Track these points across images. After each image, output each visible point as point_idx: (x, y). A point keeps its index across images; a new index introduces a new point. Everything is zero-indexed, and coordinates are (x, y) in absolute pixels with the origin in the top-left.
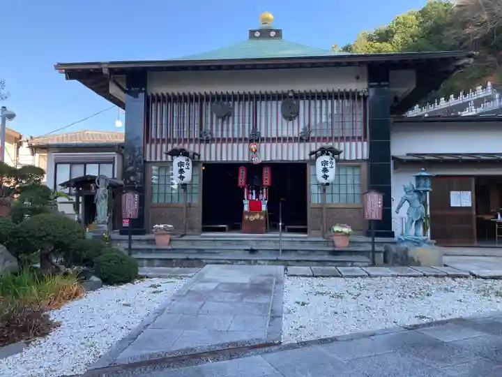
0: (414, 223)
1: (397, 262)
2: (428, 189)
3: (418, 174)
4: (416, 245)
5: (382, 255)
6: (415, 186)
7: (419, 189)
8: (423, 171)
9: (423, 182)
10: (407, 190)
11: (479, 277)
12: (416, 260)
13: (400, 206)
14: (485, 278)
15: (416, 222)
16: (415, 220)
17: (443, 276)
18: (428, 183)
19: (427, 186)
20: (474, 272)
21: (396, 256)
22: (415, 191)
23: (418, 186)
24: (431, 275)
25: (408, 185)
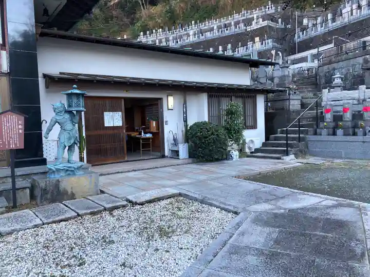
0: (67, 148)
1: (46, 199)
2: (81, 109)
3: (70, 92)
4: (69, 174)
5: (28, 191)
6: (66, 106)
7: (71, 109)
8: (75, 88)
9: (75, 100)
10: (57, 111)
11: (136, 204)
12: (69, 192)
13: (49, 130)
14: (142, 204)
15: (69, 147)
16: (67, 145)
17: (100, 212)
18: (82, 102)
19: (80, 106)
20: (130, 198)
21: (45, 191)
22: (66, 112)
23: (70, 106)
24: (86, 214)
25: (58, 104)
